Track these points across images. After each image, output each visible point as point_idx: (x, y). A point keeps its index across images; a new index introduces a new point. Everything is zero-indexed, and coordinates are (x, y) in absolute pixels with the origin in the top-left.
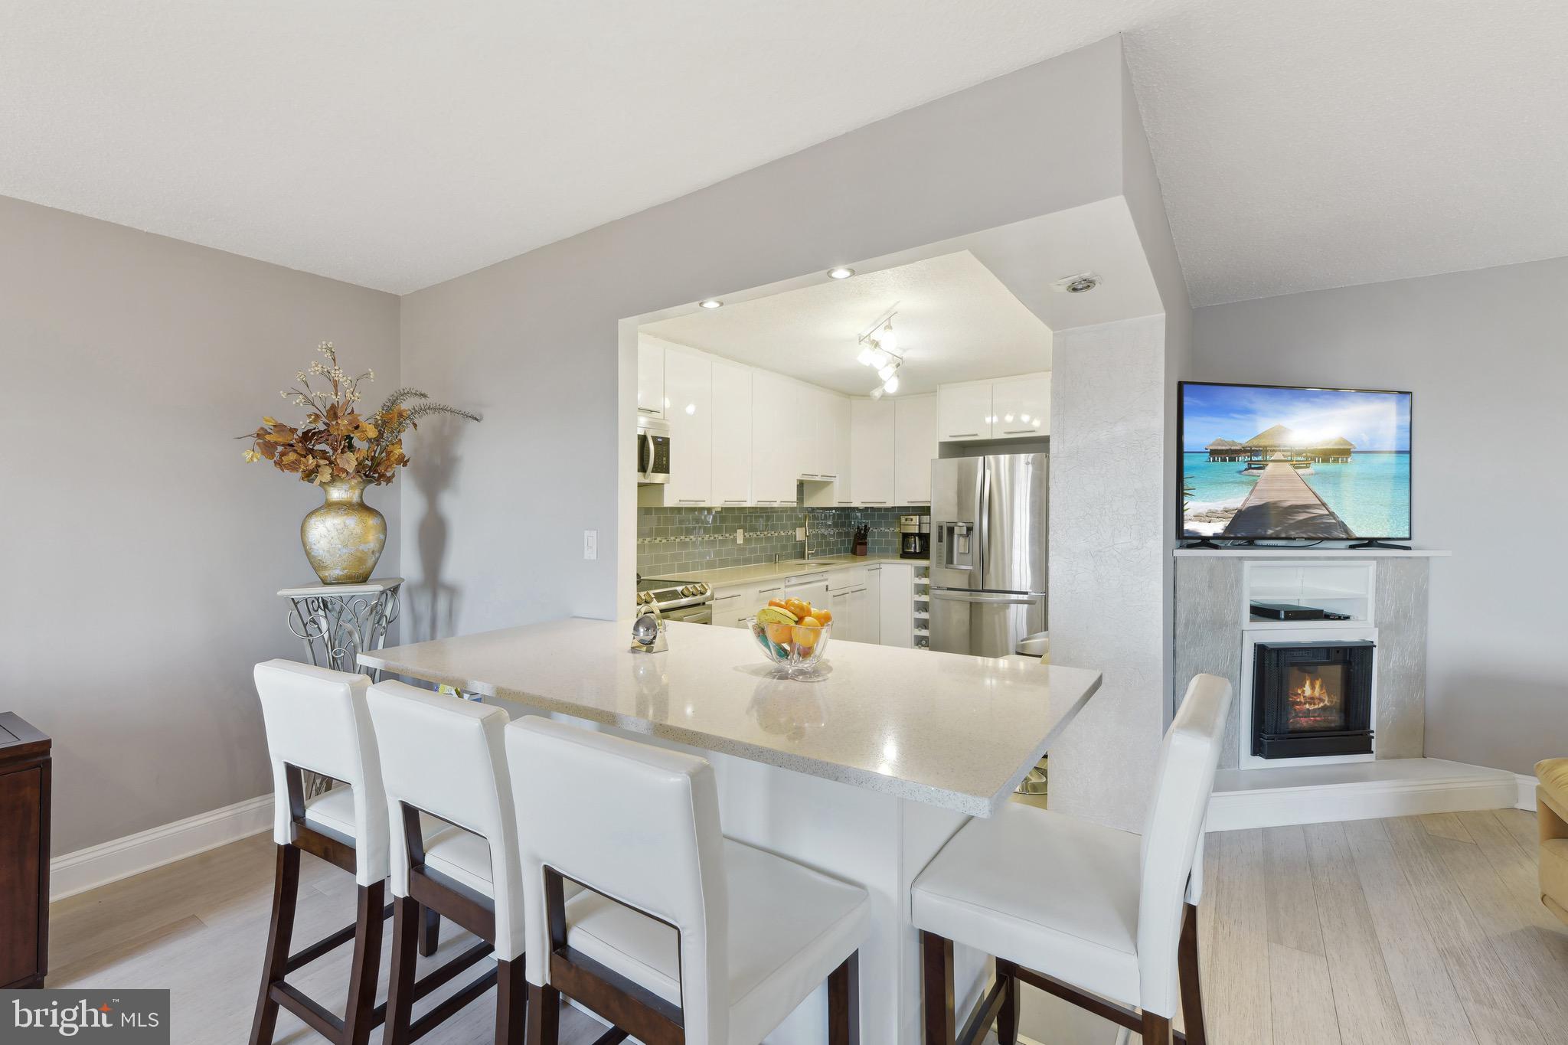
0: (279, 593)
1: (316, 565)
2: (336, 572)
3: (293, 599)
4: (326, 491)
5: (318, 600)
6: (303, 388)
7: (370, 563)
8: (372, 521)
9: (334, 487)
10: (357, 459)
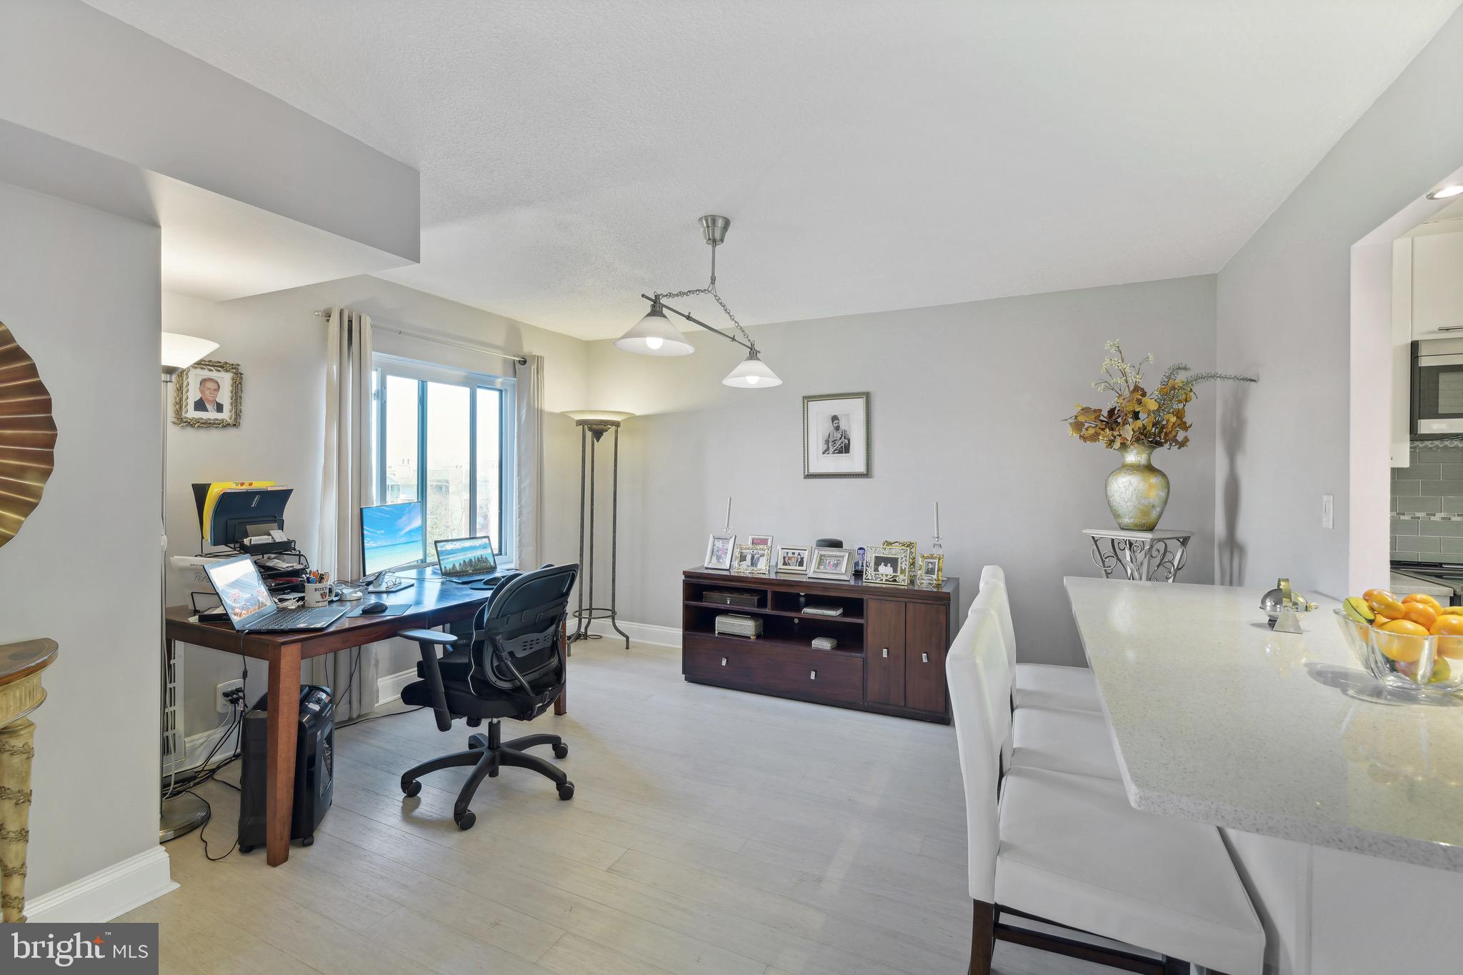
0: (1083, 531)
1: (1117, 515)
2: (1126, 521)
3: (1093, 537)
4: (1123, 456)
5: (1126, 542)
6: (1108, 378)
7: (1154, 514)
8: (1154, 480)
9: (1127, 452)
10: (1133, 429)
